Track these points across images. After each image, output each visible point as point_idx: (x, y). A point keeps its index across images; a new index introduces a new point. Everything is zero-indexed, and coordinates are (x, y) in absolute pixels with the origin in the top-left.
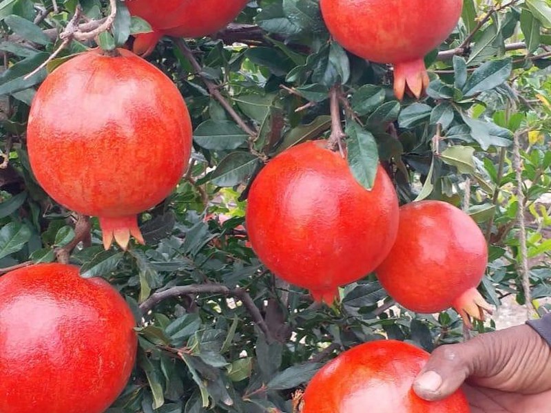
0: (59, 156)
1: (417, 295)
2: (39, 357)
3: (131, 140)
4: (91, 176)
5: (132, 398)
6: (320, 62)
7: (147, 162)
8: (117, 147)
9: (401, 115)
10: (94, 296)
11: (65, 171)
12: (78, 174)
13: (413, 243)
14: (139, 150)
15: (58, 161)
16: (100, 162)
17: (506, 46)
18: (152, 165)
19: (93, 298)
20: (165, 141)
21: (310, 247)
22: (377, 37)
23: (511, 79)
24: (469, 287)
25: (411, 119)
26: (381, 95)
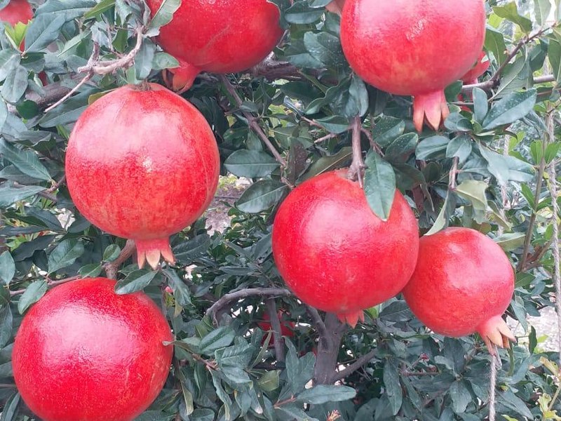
0: (86, 183)
1: (441, 320)
2: (69, 367)
3: (151, 169)
4: (114, 203)
5: (171, 402)
6: (341, 95)
7: (166, 190)
8: (136, 175)
9: (418, 146)
10: (127, 311)
11: (92, 197)
12: (102, 201)
13: (438, 269)
14: (157, 178)
15: (85, 188)
16: (120, 189)
17: (535, 78)
18: (171, 193)
19: (126, 313)
20: (184, 170)
21: (323, 274)
22: (392, 68)
23: (548, 111)
24: (495, 314)
25: (428, 151)
26: (401, 127)
